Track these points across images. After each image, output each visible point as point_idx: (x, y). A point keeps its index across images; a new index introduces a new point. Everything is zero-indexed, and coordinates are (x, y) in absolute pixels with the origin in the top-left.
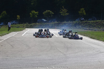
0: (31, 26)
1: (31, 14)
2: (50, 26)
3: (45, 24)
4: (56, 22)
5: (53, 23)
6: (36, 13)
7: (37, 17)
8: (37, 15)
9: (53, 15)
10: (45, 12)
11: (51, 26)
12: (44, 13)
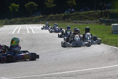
0: (11, 22)
1: (10, 7)
2: (33, 21)
3: (28, 18)
4: (41, 16)
5: (37, 17)
6: (16, 6)
7: (18, 10)
8: (18, 9)
9: (37, 7)
10: (27, 4)
11: (35, 21)
12: (26, 6)
